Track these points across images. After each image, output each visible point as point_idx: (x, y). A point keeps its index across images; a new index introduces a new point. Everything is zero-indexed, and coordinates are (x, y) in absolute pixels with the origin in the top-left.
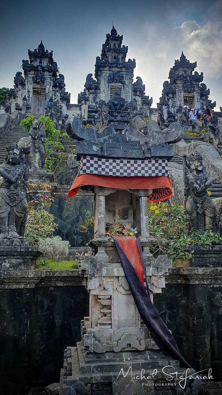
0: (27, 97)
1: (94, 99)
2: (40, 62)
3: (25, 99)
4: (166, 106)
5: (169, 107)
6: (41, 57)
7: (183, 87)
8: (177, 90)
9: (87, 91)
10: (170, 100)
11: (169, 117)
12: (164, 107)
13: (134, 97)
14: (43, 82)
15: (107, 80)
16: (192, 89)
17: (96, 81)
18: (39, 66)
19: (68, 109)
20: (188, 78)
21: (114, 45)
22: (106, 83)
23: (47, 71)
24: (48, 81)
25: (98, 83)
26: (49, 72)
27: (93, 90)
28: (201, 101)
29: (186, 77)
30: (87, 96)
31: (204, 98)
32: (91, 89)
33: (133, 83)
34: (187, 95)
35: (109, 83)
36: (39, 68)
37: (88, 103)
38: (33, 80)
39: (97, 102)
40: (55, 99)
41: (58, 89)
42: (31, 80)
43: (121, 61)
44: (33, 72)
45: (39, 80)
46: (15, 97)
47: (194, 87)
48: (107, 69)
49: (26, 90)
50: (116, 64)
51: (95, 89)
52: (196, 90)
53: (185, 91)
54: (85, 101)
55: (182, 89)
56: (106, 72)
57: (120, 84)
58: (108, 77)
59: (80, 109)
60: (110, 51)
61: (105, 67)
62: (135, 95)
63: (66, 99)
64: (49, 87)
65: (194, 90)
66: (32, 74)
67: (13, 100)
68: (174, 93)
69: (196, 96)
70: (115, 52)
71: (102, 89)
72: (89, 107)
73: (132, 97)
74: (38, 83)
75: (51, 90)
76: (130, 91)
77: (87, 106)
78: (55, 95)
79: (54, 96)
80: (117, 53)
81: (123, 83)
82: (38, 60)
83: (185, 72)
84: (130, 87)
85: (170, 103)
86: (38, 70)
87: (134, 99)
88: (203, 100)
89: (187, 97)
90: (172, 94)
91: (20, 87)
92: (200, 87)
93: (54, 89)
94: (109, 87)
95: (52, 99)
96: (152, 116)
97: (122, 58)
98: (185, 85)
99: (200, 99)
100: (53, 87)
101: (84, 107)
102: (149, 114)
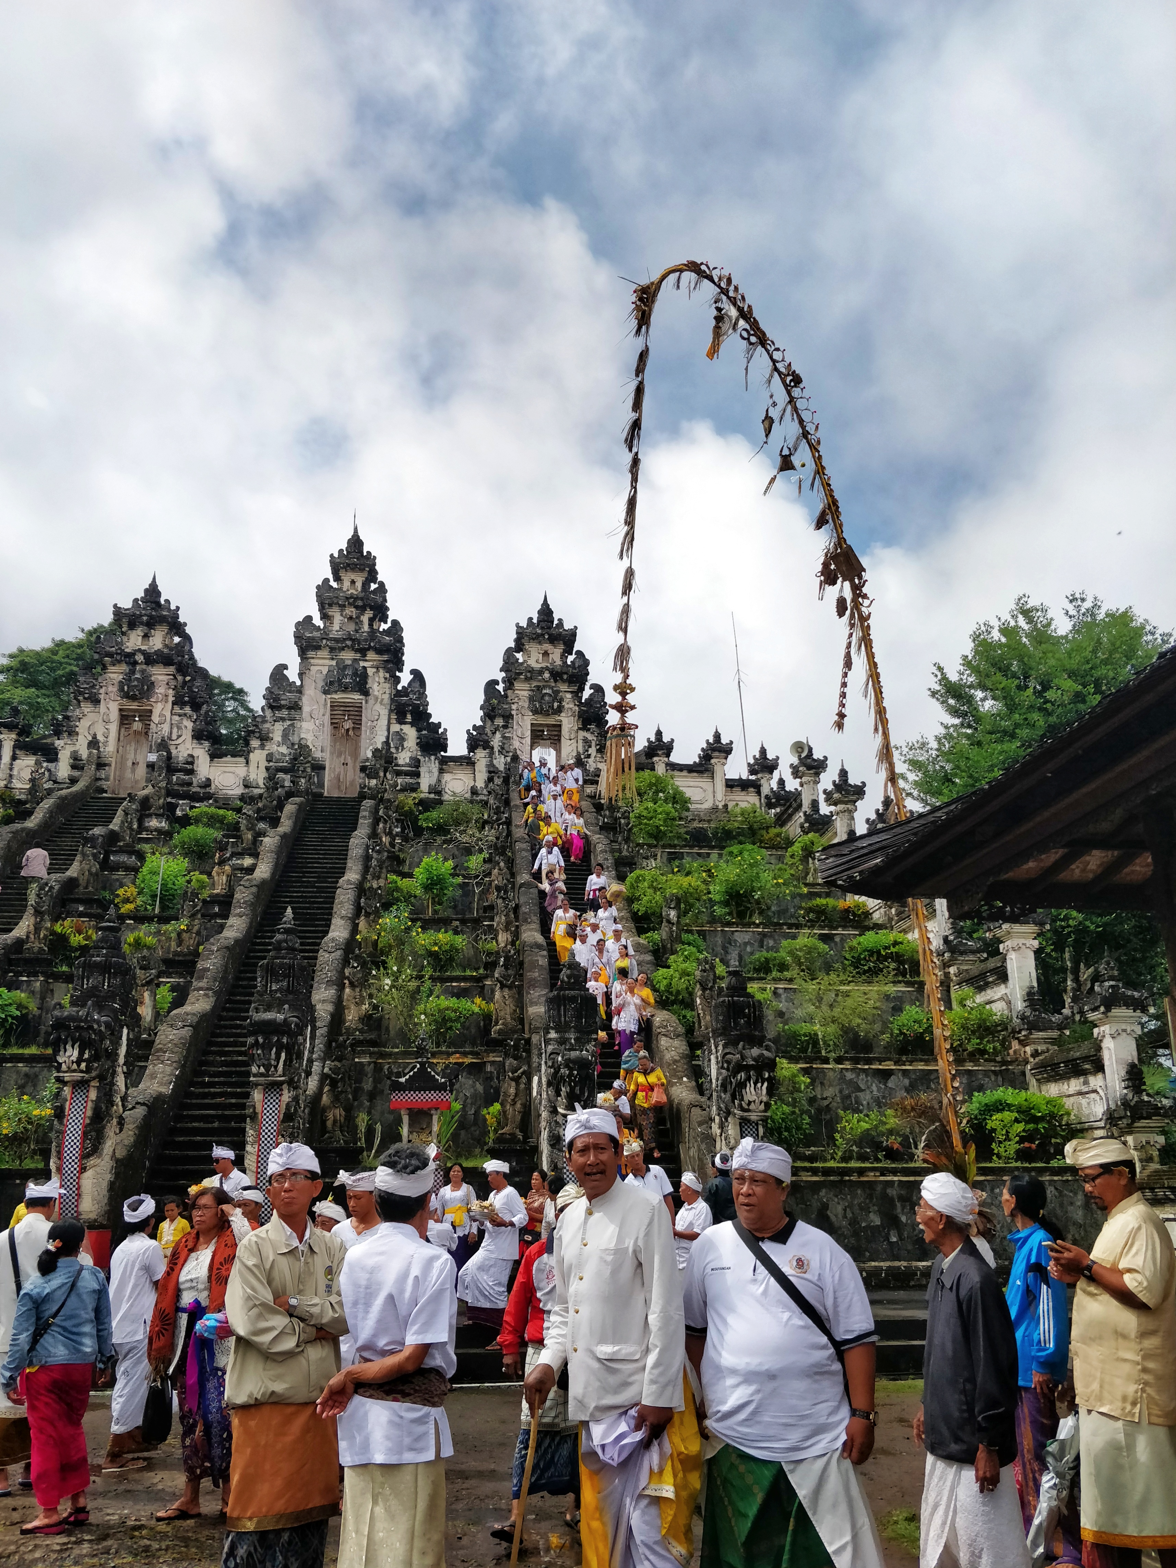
0: (100, 738)
1: (285, 735)
2: (146, 636)
3: (94, 743)
4: (483, 748)
5: (491, 754)
6: (148, 623)
7: (531, 699)
8: (514, 707)
9: (270, 711)
10: (498, 735)
11: (490, 780)
13: (396, 727)
14: (147, 694)
15: (321, 683)
16: (556, 705)
17: (298, 683)
19: (212, 762)
20: (547, 675)
21: (353, 582)
22: (318, 692)
23: (158, 662)
24: (160, 690)
25: (300, 690)
26: (167, 664)
27: (284, 713)
28: (582, 734)
29: (541, 672)
31: (592, 725)
32: (279, 708)
33: (399, 687)
34: (541, 720)
35: (325, 692)
36: (140, 658)
37: (268, 745)
38: (121, 689)
39: (293, 744)
40: (179, 737)
41: (188, 708)
42: (115, 687)
43: (366, 627)
44: (121, 670)
45: (137, 689)
46: (72, 733)
47: (561, 701)
48: (324, 653)
49: (101, 716)
50: (350, 641)
51: (288, 709)
52: (566, 706)
53: (535, 712)
54: (262, 740)
55: (526, 705)
56: (320, 662)
57: (357, 697)
58: (325, 676)
59: (248, 762)
60: (336, 603)
61: (319, 647)
62: (401, 721)
63: (208, 738)
64: (162, 707)
65: (560, 710)
67: (67, 741)
68: (508, 717)
69: (568, 722)
70: (352, 603)
71: (306, 709)
72: (270, 758)
73: (388, 729)
74: (133, 698)
75: (168, 714)
76: (384, 712)
77: (266, 752)
78: (179, 728)
79: (175, 730)
80: (357, 606)
81: (366, 693)
82: (140, 633)
83: (546, 654)
84: (386, 701)
85: (496, 741)
86: (135, 663)
87: (397, 733)
88: (588, 731)
89: (541, 725)
90: (503, 717)
91: (87, 707)
92: (587, 693)
93: (177, 709)
94: (326, 704)
95: (170, 739)
96: (447, 777)
97: (371, 621)
98: (536, 697)
99: (580, 729)
100: (174, 704)
101: (258, 757)
102: (436, 773)
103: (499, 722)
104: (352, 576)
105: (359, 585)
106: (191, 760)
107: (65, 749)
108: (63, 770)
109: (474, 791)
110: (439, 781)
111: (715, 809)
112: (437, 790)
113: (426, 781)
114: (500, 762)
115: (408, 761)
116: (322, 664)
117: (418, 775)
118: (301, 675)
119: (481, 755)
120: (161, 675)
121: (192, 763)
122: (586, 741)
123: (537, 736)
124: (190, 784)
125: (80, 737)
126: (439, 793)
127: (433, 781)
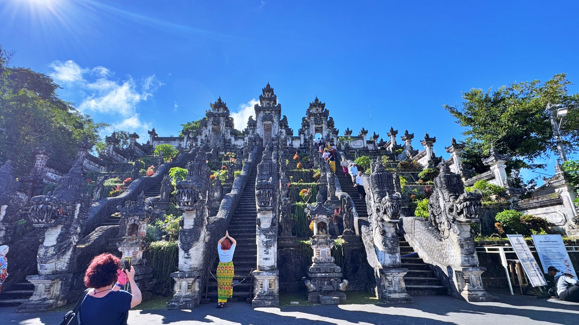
0: (208, 135)
1: (253, 132)
2: (218, 110)
3: (206, 136)
4: (303, 134)
5: (305, 135)
6: (219, 107)
7: (315, 121)
8: (310, 123)
9: (249, 128)
10: (306, 130)
11: (305, 142)
12: (302, 135)
13: (280, 130)
14: (219, 124)
15: (261, 120)
16: (321, 122)
17: (255, 120)
18: (217, 113)
19: (235, 140)
20: (318, 115)
21: (268, 95)
22: (261, 122)
23: (221, 116)
24: (222, 122)
25: (256, 122)
26: (223, 117)
27: (252, 127)
28: (328, 130)
29: (316, 114)
30: (249, 131)
31: (331, 127)
32: (251, 126)
33: (280, 120)
34: (317, 126)
35: (263, 121)
36: (217, 115)
37: (249, 135)
38: (213, 123)
39: (255, 135)
40: (227, 134)
41: (229, 127)
42: (211, 123)
43: (272, 106)
44: (212, 118)
45: (216, 123)
46: (201, 135)
47: (322, 121)
48: (262, 112)
49: (208, 130)
50: (268, 108)
51: (254, 126)
52: (324, 122)
53: (316, 124)
54: (247, 134)
55: (313, 122)
56: (261, 114)
57: (270, 122)
58: (262, 118)
59: (244, 140)
60: (264, 100)
61: (260, 111)
62: (281, 129)
63: (234, 134)
64: (223, 127)
65: (322, 123)
66: (211, 119)
67: (200, 136)
68: (308, 126)
69: (324, 126)
70: (268, 100)
71: (258, 126)
72: (249, 138)
73: (278, 130)
74: (215, 125)
75: (224, 128)
76: (277, 126)
78: (227, 132)
79: (226, 132)
80: (269, 101)
81: (273, 121)
82: (217, 109)
83: (317, 110)
84: (277, 123)
85: (306, 132)
86: (216, 117)
87: (281, 131)
88: (329, 129)
89: (317, 127)
90: (307, 126)
91: (204, 128)
92: (328, 119)
93: (226, 128)
94: (262, 124)
95: (225, 135)
96: (294, 142)
97: (273, 104)
98: (316, 120)
99: (327, 128)
100: (225, 126)
101: (246, 139)
102: (291, 141)
103: (306, 127)
104: (268, 93)
105: (270, 95)
106: (230, 140)
107: (199, 138)
108: (199, 143)
109: (301, 145)
110: (292, 143)
111: (364, 147)
112: (291, 145)
113: (288, 143)
114: (307, 137)
115: (284, 138)
116: (262, 114)
117: (286, 141)
118: (256, 118)
119: (302, 136)
120: (222, 119)
121: (230, 141)
122: (329, 131)
123: (317, 130)
124: (230, 146)
125: (203, 135)
126: (292, 146)
127: (290, 143)
